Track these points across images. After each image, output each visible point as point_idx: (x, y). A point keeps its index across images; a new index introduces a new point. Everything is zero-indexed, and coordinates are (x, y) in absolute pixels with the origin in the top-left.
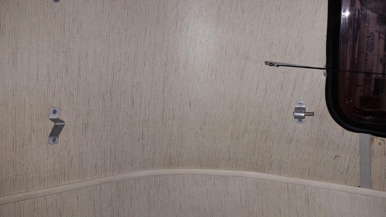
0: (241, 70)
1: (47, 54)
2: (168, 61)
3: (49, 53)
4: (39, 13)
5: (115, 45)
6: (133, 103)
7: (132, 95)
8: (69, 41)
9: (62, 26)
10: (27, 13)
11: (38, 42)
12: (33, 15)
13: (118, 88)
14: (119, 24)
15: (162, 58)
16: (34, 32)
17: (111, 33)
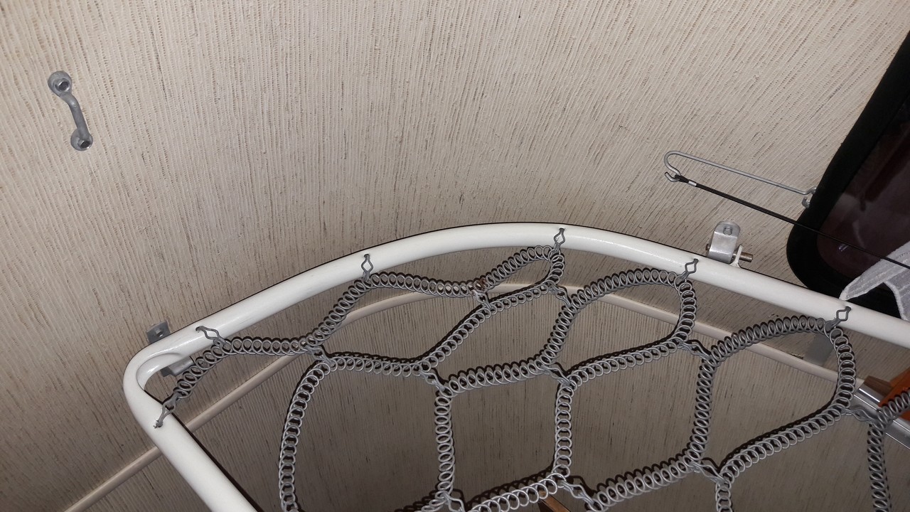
0: (598, 146)
1: (106, 258)
2: (405, 133)
3: (108, 255)
4: (52, 198)
5: (264, 151)
6: (325, 229)
7: (322, 219)
8: (147, 205)
9: (120, 185)
10: (22, 217)
11: (75, 253)
12: (38, 213)
13: (285, 223)
14: (266, 106)
15: (389, 131)
16: (58, 241)
17: (249, 133)
